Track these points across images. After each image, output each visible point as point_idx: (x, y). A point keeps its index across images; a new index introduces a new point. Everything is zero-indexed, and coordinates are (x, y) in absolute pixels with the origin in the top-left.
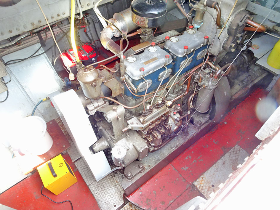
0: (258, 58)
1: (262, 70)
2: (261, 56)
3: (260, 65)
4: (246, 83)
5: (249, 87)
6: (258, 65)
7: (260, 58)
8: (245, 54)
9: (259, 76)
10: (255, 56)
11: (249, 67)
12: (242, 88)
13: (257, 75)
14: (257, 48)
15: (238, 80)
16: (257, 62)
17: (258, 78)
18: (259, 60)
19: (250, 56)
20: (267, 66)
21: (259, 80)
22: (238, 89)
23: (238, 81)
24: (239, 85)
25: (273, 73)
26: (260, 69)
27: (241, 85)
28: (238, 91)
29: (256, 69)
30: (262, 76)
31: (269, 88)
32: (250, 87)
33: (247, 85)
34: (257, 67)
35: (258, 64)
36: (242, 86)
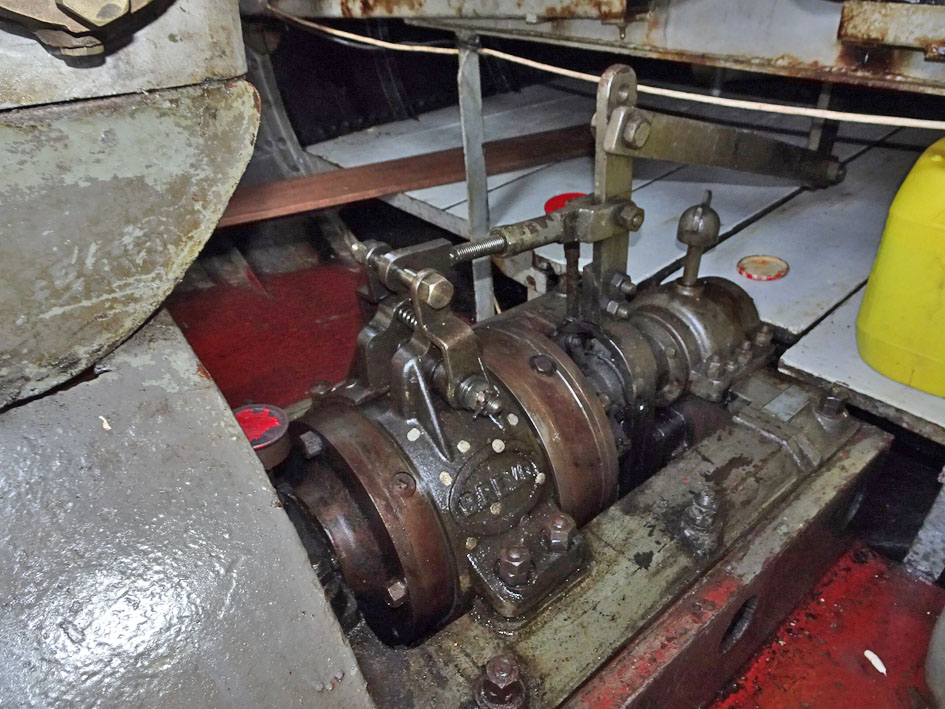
0: (794, 330)
1: (839, 412)
2: (807, 314)
3: (811, 375)
4: (707, 540)
5: (748, 579)
6: (802, 380)
7: (805, 332)
8: (686, 301)
9: (826, 464)
10: (763, 318)
11: (734, 397)
12: (679, 589)
13: (803, 456)
14: (773, 275)
15: (630, 510)
16: (791, 358)
17: (819, 483)
18: (803, 340)
19: (722, 317)
20: (865, 384)
21: (831, 494)
22: (634, 610)
23: (631, 522)
24: (643, 560)
25: (926, 431)
26: (821, 408)
27: (657, 558)
28: (639, 633)
29: (785, 404)
30: (846, 463)
31: (926, 557)
32: (758, 570)
33: (721, 554)
34: (794, 389)
35: (799, 372)
36: (671, 572)
